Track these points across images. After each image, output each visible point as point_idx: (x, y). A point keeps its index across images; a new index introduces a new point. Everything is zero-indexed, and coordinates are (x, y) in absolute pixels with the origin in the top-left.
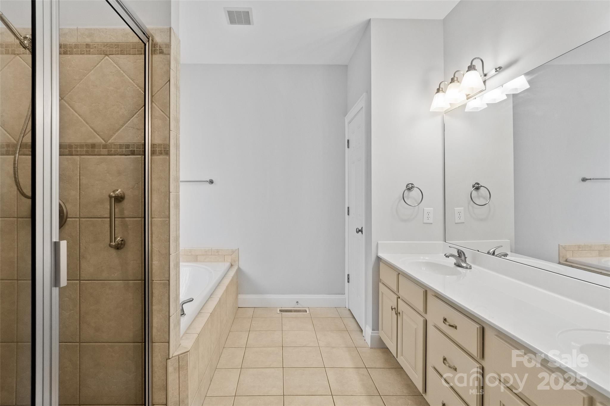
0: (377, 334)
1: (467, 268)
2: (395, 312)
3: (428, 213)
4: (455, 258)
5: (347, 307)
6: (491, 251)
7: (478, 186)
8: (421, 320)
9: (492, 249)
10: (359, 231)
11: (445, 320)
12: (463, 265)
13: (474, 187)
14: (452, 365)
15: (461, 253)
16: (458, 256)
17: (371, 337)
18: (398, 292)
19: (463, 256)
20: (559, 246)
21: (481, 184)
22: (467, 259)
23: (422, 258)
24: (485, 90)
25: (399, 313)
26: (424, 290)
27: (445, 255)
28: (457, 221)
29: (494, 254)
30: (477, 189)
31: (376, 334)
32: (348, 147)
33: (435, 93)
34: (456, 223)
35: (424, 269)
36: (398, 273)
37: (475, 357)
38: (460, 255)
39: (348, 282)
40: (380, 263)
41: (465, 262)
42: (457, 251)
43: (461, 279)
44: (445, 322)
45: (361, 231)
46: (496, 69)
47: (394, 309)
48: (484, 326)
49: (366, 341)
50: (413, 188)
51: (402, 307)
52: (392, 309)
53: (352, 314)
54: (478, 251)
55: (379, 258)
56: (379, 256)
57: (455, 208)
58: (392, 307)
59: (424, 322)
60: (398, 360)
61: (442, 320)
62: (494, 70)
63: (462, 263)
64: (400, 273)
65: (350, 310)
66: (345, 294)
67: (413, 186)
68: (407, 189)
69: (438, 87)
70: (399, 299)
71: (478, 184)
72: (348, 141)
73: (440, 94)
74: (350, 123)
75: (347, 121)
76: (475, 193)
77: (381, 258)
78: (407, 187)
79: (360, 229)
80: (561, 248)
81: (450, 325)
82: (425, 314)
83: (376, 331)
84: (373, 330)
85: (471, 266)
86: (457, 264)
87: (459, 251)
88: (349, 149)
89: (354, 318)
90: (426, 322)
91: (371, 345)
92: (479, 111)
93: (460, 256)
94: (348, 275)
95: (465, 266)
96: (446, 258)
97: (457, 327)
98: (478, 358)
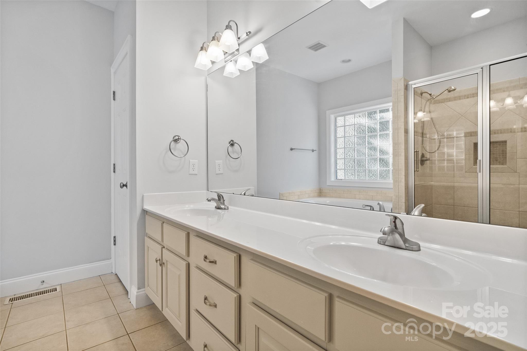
0: (144, 292)
1: (225, 209)
2: (159, 263)
3: (194, 164)
4: (215, 202)
5: (114, 272)
6: (243, 193)
7: (232, 142)
8: (184, 264)
9: (243, 192)
10: (124, 185)
11: (206, 257)
12: (222, 207)
13: (230, 143)
14: (212, 302)
15: (220, 196)
16: (218, 199)
17: (136, 297)
18: (163, 242)
19: (222, 199)
20: (280, 194)
21: (235, 141)
22: (225, 201)
23: (187, 206)
24: (239, 54)
25: (164, 263)
26: (186, 233)
27: (207, 200)
28: (218, 172)
29: (245, 195)
30: (232, 145)
31: (142, 292)
32: (114, 99)
33: (199, 51)
34: (216, 174)
35: (189, 216)
36: (162, 222)
37: (233, 287)
38: (220, 198)
39: (115, 244)
40: (146, 216)
41: (224, 204)
42: (217, 196)
43: (221, 219)
44: (206, 259)
45: (126, 186)
46: (247, 33)
47: (158, 261)
48: (241, 253)
49: (131, 303)
50: (179, 139)
51: (167, 255)
52: (157, 261)
53: (119, 278)
54: (234, 194)
55: (145, 210)
56: (145, 208)
57: (216, 161)
58: (156, 259)
59: (186, 266)
60: (163, 312)
61: (203, 258)
62: (245, 34)
63: (221, 206)
64: (164, 221)
65: (116, 274)
66: (111, 259)
67: (179, 137)
68: (174, 140)
69: (202, 46)
70: (163, 249)
71: (233, 141)
72: (114, 93)
73: (203, 52)
74: (115, 73)
75: (112, 71)
76: (230, 148)
77: (147, 211)
78: (173, 139)
79: (124, 183)
80: (280, 195)
81: (210, 262)
82: (188, 257)
83: (142, 288)
84: (139, 288)
85: (228, 207)
86: (217, 207)
87: (219, 195)
88: (116, 101)
89: (121, 281)
90: (188, 266)
91: (136, 307)
92: (234, 77)
93: (219, 200)
94: (115, 237)
95: (223, 207)
96: (208, 202)
97: (217, 262)
98: (236, 287)
